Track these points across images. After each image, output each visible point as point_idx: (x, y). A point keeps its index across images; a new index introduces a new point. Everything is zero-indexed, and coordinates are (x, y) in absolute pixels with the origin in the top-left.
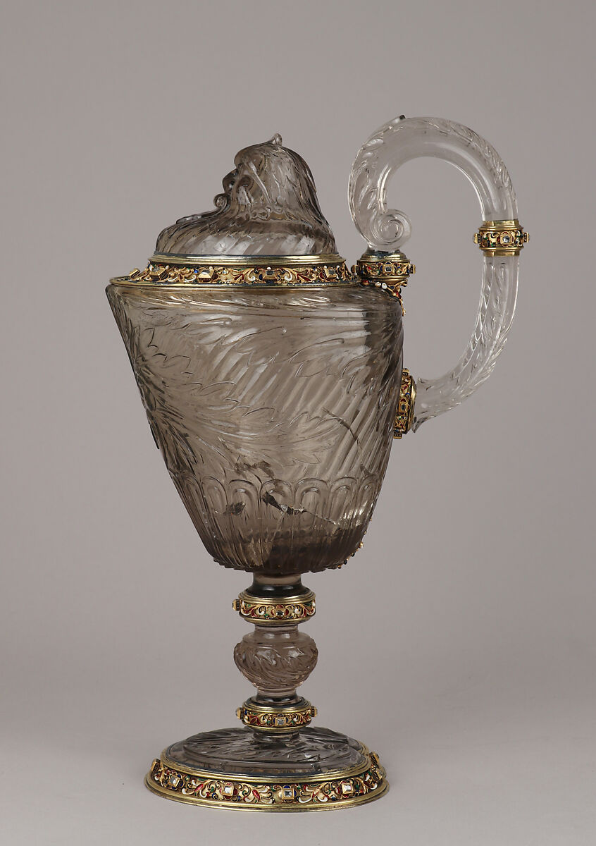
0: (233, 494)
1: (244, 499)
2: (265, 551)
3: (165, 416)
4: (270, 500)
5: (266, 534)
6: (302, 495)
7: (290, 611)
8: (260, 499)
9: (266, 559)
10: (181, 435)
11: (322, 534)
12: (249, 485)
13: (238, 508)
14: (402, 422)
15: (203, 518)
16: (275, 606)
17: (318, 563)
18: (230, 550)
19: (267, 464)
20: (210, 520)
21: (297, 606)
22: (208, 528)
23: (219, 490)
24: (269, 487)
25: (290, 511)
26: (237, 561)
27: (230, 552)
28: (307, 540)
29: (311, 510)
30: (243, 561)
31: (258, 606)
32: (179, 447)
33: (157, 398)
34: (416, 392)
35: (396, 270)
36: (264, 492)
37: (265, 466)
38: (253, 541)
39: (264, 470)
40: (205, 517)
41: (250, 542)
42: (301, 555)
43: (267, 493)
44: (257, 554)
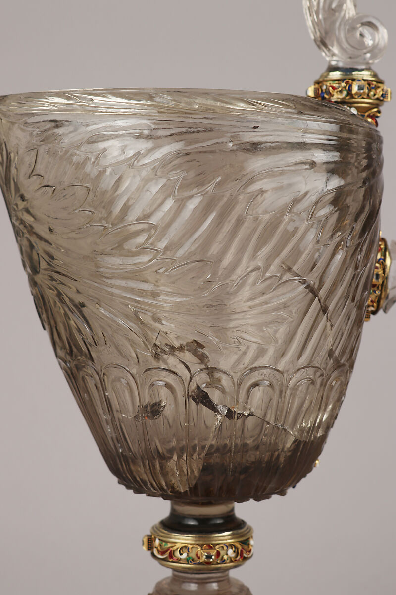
0: (149, 389)
1: (164, 396)
2: (192, 471)
3: (53, 279)
4: (202, 398)
5: (194, 447)
6: (248, 392)
7: (222, 553)
8: (188, 397)
9: (194, 482)
10: (75, 306)
11: (273, 448)
12: (173, 376)
13: (155, 410)
14: (373, 297)
15: (104, 424)
16: (202, 546)
17: (265, 489)
18: (141, 469)
19: (200, 345)
20: (115, 428)
21: (231, 546)
22: (112, 438)
23: (128, 384)
24: (201, 379)
25: (230, 414)
26: (152, 485)
27: (141, 472)
28: (250, 456)
29: (259, 413)
30: (160, 484)
31: (178, 546)
32: (72, 322)
33: (41, 253)
34: (391, 258)
35: (370, 90)
36: (193, 386)
37: (196, 347)
38: (175, 458)
39: (195, 353)
40: (107, 423)
41: (171, 458)
42: (242, 477)
43: (198, 387)
44: (180, 476)
